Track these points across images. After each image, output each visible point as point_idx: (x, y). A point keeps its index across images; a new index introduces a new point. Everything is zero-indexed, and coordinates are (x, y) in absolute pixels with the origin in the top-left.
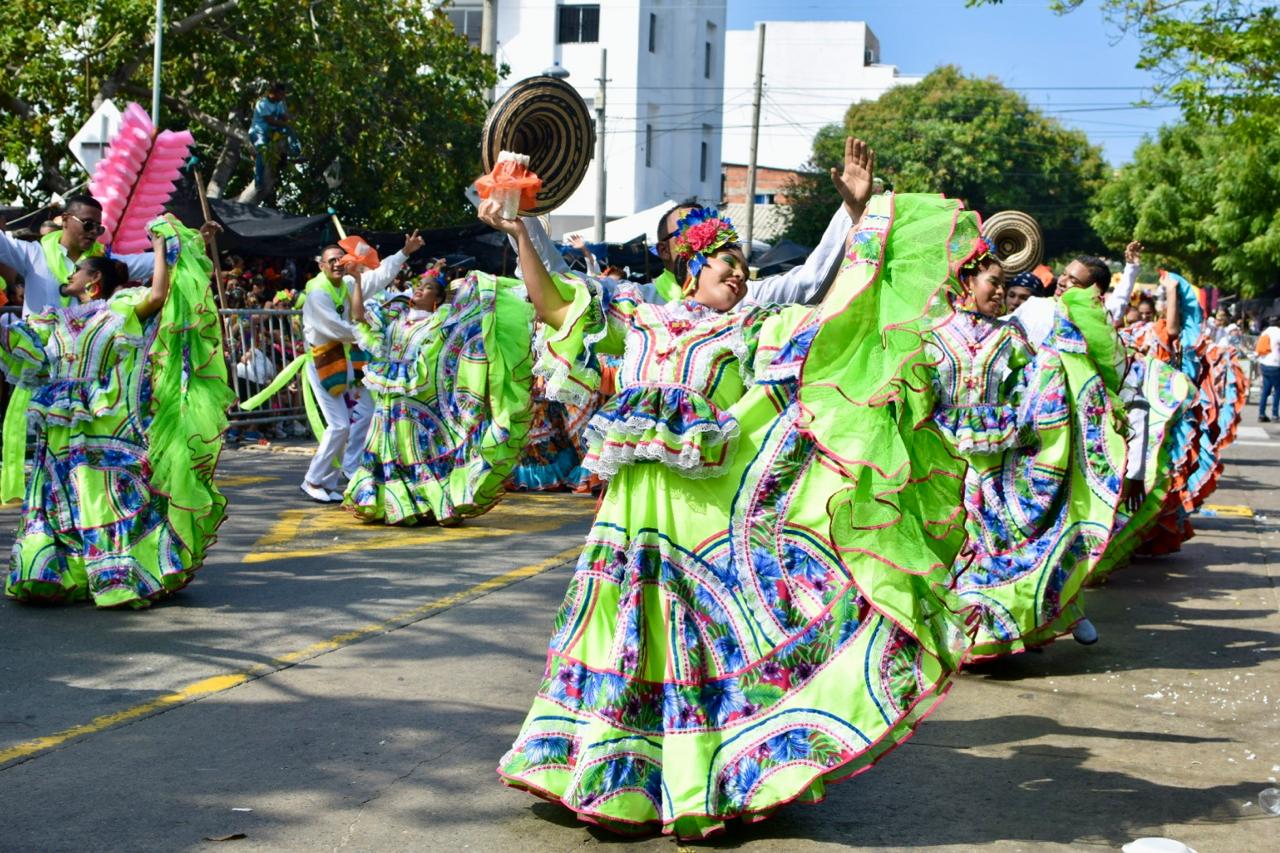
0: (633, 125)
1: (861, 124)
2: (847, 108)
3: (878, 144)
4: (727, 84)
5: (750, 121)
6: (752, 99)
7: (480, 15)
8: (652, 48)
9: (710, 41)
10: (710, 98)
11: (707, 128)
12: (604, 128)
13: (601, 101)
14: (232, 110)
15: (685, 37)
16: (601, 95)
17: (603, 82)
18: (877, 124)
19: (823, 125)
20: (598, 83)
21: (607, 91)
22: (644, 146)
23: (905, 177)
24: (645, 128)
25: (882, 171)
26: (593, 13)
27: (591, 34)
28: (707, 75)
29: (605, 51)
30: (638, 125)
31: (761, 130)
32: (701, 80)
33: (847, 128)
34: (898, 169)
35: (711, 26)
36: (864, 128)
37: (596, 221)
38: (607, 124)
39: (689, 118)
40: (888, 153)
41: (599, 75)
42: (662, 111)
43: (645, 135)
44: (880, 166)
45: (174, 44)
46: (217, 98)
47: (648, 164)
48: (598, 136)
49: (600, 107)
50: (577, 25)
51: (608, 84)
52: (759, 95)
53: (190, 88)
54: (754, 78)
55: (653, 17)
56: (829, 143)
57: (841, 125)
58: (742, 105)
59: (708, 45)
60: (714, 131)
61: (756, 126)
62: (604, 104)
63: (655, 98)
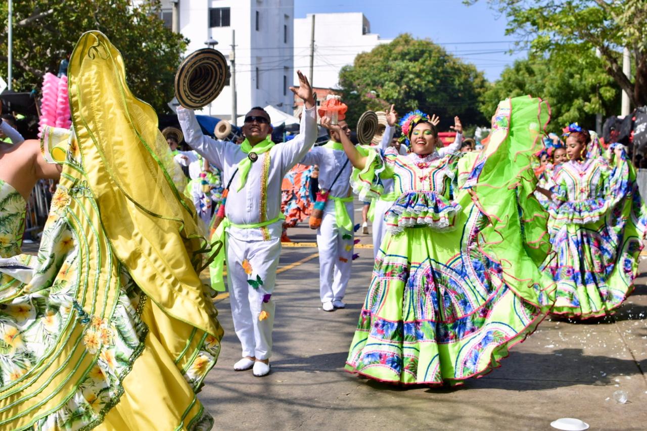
0: (249, 68)
1: (363, 64)
2: (355, 56)
3: (371, 74)
4: (295, 45)
5: (309, 64)
6: (309, 52)
7: (171, 14)
8: (257, 29)
9: (286, 24)
10: (287, 53)
11: (286, 68)
12: (234, 70)
13: (233, 56)
14: (47, 66)
15: (273, 20)
16: (233, 53)
17: (234, 47)
18: (371, 64)
19: (343, 65)
20: (231, 47)
21: (236, 51)
22: (255, 78)
23: (386, 90)
24: (255, 69)
25: (375, 88)
26: (226, 12)
27: (226, 23)
28: (285, 41)
29: (234, 31)
30: (252, 68)
31: (314, 68)
32: (283, 44)
33: (355, 67)
34: (382, 86)
35: (286, 17)
36: (364, 66)
37: (232, 117)
38: (236, 68)
39: (277, 64)
40: (377, 78)
41: (231, 43)
42: (264, 60)
43: (255, 73)
44: (374, 85)
45: (19, 33)
46: (39, 60)
47: (257, 87)
48: (232, 74)
49: (232, 59)
50: (219, 17)
51: (236, 48)
52: (313, 51)
53: (26, 56)
54: (310, 42)
55: (257, 13)
56: (347, 74)
57: (353, 65)
58: (304, 56)
59: (285, 27)
60: (290, 70)
61: (312, 67)
62: (234, 57)
63: (260, 54)
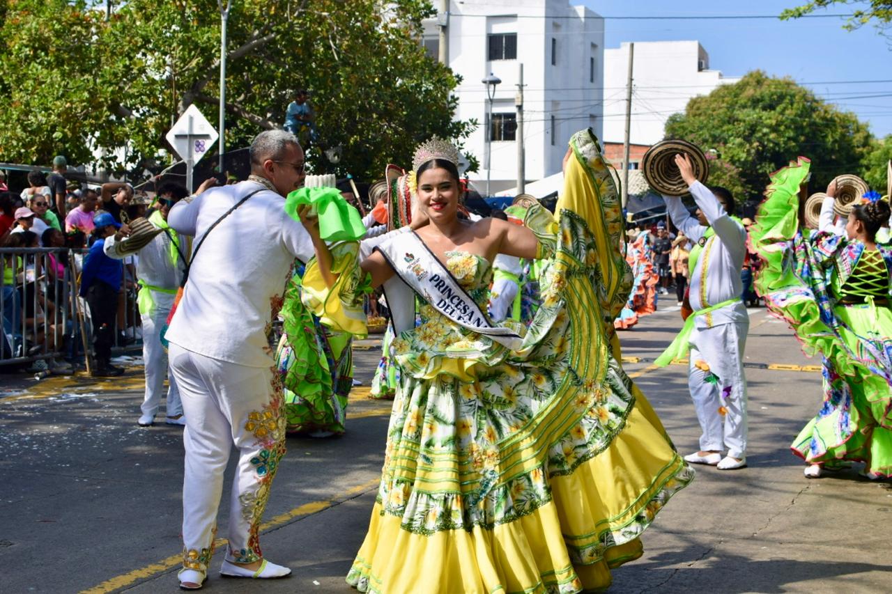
0: (542, 116)
1: (698, 112)
2: (688, 100)
3: (710, 125)
4: (605, 86)
5: (624, 111)
6: (625, 96)
7: (437, 42)
8: (554, 63)
9: (593, 56)
10: (594, 95)
11: (592, 117)
12: (522, 119)
13: (520, 100)
14: (269, 111)
15: (576, 52)
16: (520, 96)
17: (521, 87)
18: (710, 112)
19: (671, 113)
20: (517, 88)
21: (524, 92)
22: (550, 131)
23: (730, 148)
24: (550, 118)
25: (715, 145)
26: (512, 39)
27: (512, 54)
28: (592, 80)
29: (522, 65)
30: (545, 116)
31: (632, 117)
32: (588, 84)
33: (688, 115)
34: (725, 143)
35: (594, 46)
36: (700, 115)
37: (518, 184)
38: (524, 116)
39: (580, 111)
40: (718, 132)
41: (518, 82)
42: (561, 107)
43: (550, 122)
44: (713, 142)
45: (234, 66)
46: (259, 103)
47: (553, 143)
48: (518, 124)
49: (520, 104)
50: (501, 47)
51: (524, 88)
52: (631, 93)
53: (242, 97)
54: (626, 81)
55: (554, 40)
56: (676, 126)
57: (684, 113)
58: (618, 101)
59: (592, 60)
60: (598, 119)
61: (629, 115)
62: (522, 101)
63: (556, 97)
